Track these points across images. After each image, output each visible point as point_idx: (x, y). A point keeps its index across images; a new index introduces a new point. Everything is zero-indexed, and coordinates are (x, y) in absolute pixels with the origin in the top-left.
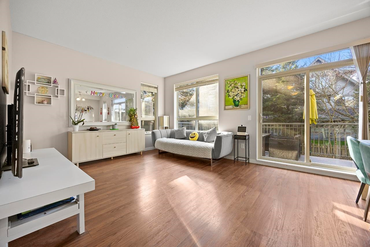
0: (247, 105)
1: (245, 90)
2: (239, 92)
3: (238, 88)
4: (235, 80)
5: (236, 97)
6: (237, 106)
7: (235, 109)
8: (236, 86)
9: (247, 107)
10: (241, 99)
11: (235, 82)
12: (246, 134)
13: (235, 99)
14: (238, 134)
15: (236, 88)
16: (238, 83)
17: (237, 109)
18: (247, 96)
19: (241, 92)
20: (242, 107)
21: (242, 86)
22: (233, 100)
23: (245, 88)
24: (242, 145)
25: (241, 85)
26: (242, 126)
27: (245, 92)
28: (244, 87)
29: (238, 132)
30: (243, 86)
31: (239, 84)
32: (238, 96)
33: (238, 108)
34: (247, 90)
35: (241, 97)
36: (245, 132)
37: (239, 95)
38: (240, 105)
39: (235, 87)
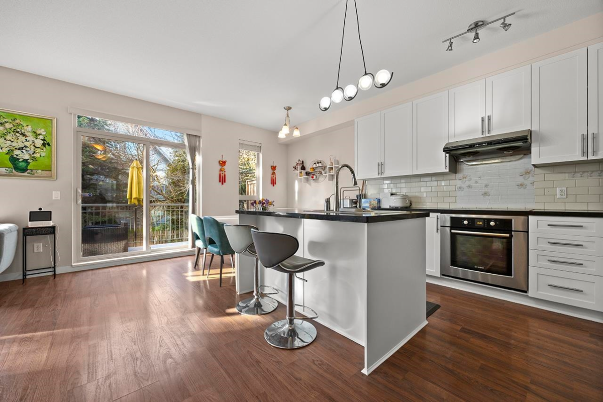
0: (50, 172)
1: (45, 144)
2: (27, 144)
3: (23, 135)
4: (17, 117)
5: (17, 152)
6: (24, 170)
7: (15, 176)
8: (18, 130)
9: (50, 175)
10: (34, 159)
11: (17, 121)
12: (50, 224)
13: (17, 155)
14: (29, 226)
15: (18, 134)
16: (25, 125)
17: (21, 176)
18: (50, 156)
19: (34, 146)
20: (36, 175)
21: (37, 135)
22: (8, 157)
23: (44, 140)
24: (38, 246)
25: (35, 132)
26: (40, 209)
27: (45, 146)
28: (41, 137)
29: (30, 221)
30: (39, 135)
31: (29, 128)
32: (24, 151)
33: (26, 174)
34: (48, 144)
35: (35, 155)
36: (51, 220)
37: (28, 149)
38: (32, 170)
39: (18, 132)
